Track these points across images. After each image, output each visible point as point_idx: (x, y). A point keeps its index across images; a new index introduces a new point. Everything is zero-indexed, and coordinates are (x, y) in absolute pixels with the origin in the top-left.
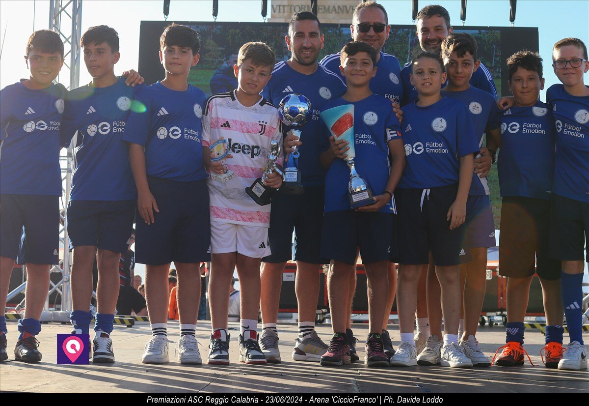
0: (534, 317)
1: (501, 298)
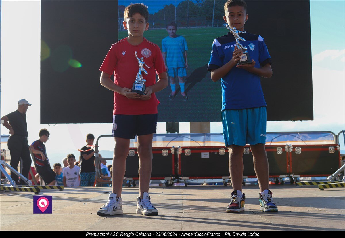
0: (310, 178)
1: (289, 166)
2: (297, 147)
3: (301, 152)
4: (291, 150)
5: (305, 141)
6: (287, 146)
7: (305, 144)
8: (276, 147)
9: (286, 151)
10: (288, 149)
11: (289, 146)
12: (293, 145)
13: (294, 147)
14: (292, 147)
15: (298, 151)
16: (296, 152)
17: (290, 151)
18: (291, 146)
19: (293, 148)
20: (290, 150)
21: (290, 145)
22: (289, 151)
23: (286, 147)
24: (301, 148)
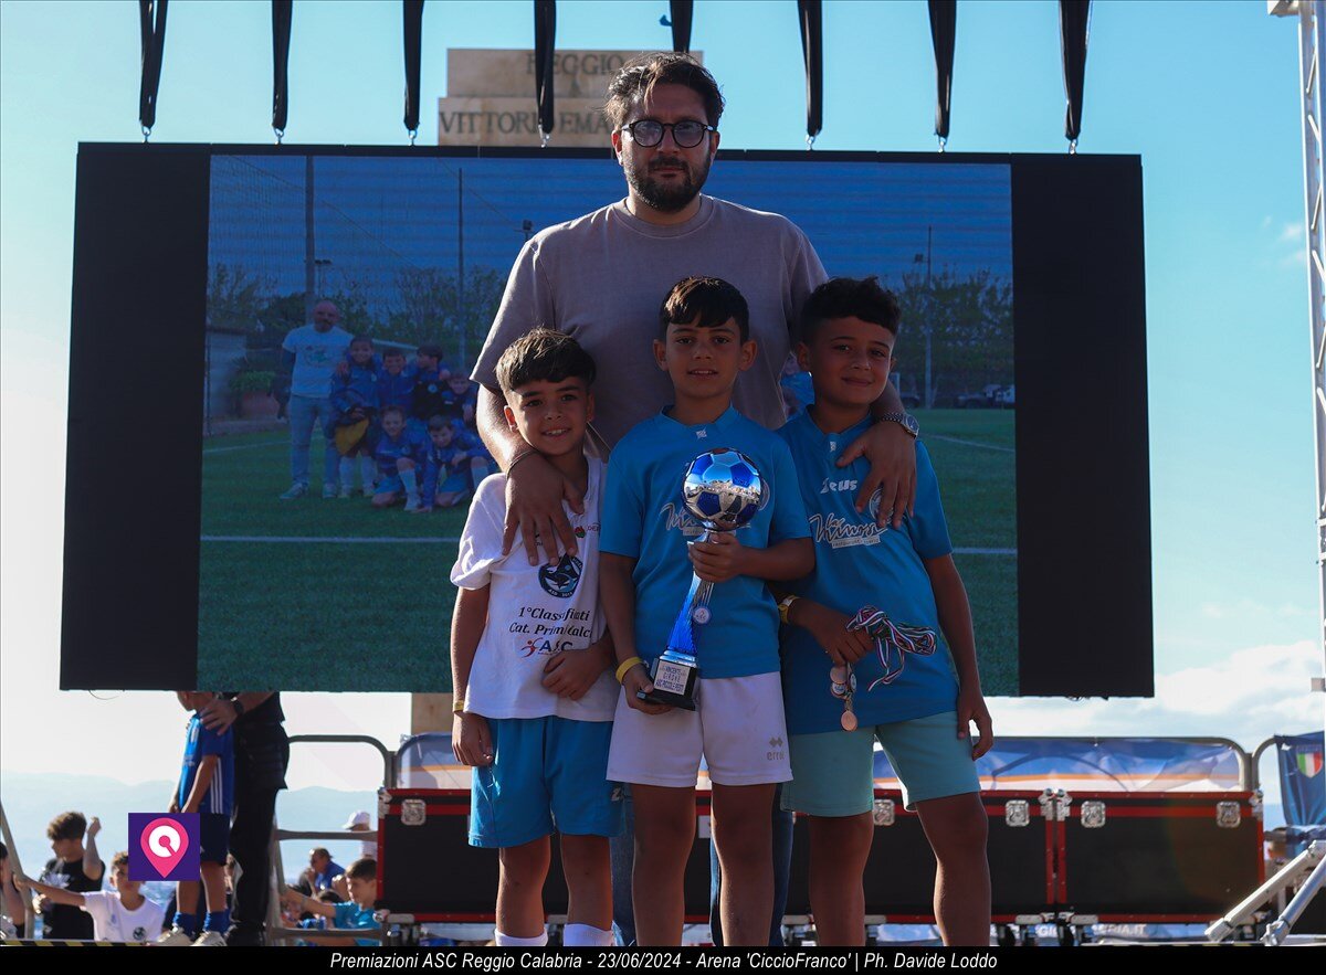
0: (1142, 927)
1: (1054, 875)
2: (1088, 800)
3: (1104, 819)
4: (1064, 812)
5: (1117, 776)
6: (1049, 793)
7: (1120, 789)
8: (1003, 797)
9: (1044, 817)
10: (1051, 809)
11: (1055, 799)
12: (1070, 793)
13: (1078, 799)
14: (1069, 801)
15: (1093, 816)
16: (1083, 821)
17: (1061, 818)
18: (1062, 796)
19: (1070, 805)
20: (1059, 813)
21: (1060, 791)
22: (1055, 818)
23: (1043, 799)
24: (1103, 806)
